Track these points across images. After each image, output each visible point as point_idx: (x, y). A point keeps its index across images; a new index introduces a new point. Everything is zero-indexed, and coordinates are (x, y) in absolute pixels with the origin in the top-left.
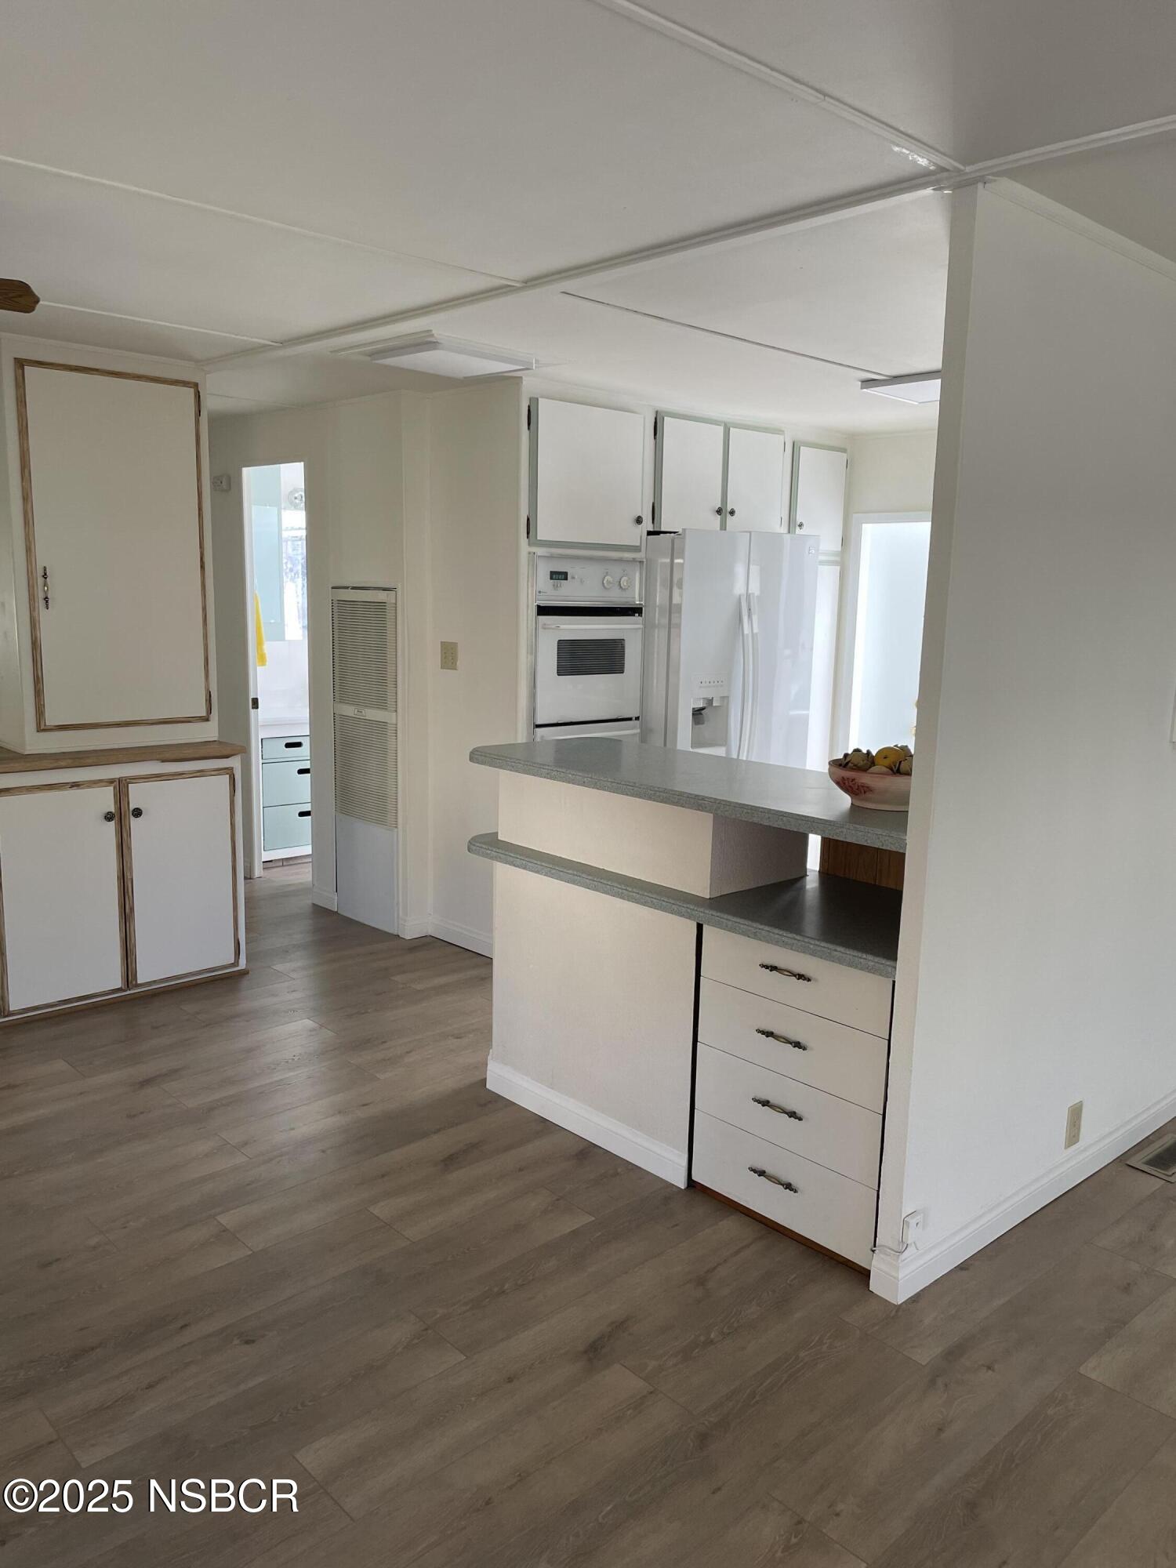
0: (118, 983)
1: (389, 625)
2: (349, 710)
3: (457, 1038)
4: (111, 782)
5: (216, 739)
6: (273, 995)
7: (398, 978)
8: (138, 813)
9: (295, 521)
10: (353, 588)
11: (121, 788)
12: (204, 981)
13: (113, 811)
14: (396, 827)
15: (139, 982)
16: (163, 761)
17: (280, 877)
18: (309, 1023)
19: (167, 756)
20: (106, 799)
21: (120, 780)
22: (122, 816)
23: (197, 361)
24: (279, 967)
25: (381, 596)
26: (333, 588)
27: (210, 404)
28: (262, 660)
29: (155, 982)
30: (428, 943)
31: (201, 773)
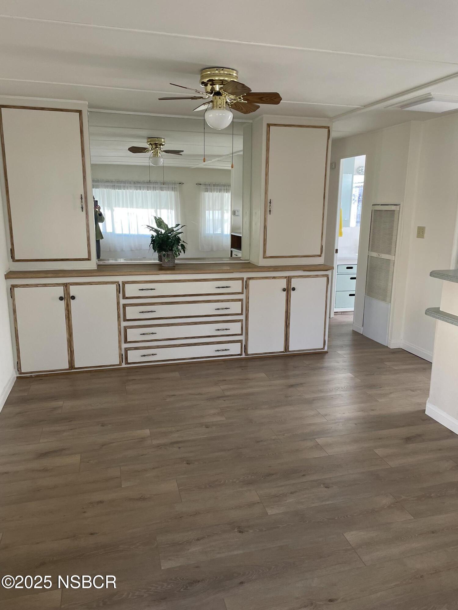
0: (282, 349)
1: (396, 219)
2: (374, 254)
3: (412, 391)
4: (286, 277)
5: (323, 263)
6: (337, 362)
7: (387, 363)
8: (294, 289)
9: (359, 179)
10: (381, 205)
11: (289, 279)
12: (312, 353)
13: (286, 288)
14: (390, 303)
15: (289, 350)
16: (304, 271)
17: (341, 318)
18: (350, 375)
19: (305, 269)
20: (283, 283)
21: (289, 277)
22: (288, 290)
23: (330, 118)
24: (339, 352)
25: (393, 208)
26: (373, 205)
27: (333, 135)
28: (341, 234)
29: (294, 351)
30: (400, 351)
31: (317, 276)
